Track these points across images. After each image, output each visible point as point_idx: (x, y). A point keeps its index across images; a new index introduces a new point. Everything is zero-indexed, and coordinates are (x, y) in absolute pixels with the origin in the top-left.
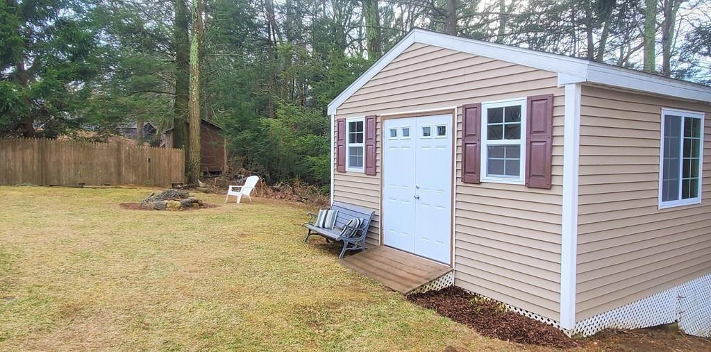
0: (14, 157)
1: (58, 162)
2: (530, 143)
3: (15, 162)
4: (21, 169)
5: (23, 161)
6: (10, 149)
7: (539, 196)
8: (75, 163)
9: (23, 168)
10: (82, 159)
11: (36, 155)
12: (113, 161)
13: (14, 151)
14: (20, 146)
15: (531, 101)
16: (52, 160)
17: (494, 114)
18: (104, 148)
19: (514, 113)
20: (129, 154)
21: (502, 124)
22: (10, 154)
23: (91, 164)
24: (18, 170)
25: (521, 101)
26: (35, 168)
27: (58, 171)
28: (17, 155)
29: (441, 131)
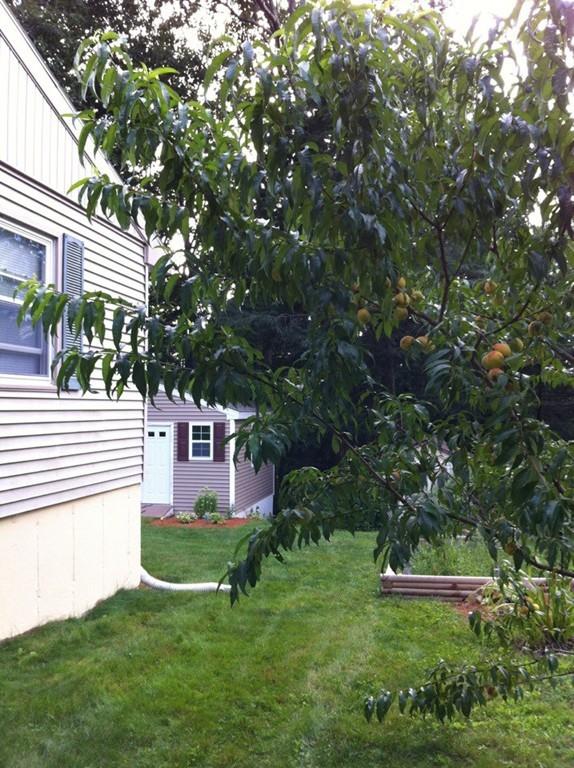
2: (215, 442)
7: (219, 465)
19: (206, 428)
21: (201, 432)
29: (162, 434)
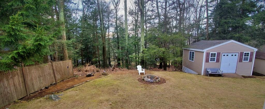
0: (9, 84)
1: (32, 79)
2: (250, 57)
3: (10, 87)
4: (14, 90)
5: (14, 85)
6: (5, 80)
7: (250, 63)
8: (39, 77)
9: (15, 90)
10: (41, 74)
11: (20, 79)
12: (51, 71)
13: (8, 80)
14: (11, 76)
15: (251, 52)
16: (28, 79)
17: (245, 54)
18: (48, 66)
19: (248, 53)
20: (56, 66)
22: (6, 83)
23: (45, 75)
24: (13, 92)
25: (250, 52)
26: (22, 87)
27: (33, 84)
28: (10, 82)
29: (235, 55)
